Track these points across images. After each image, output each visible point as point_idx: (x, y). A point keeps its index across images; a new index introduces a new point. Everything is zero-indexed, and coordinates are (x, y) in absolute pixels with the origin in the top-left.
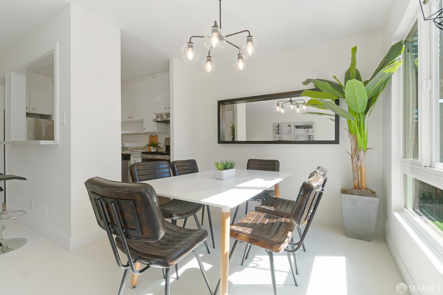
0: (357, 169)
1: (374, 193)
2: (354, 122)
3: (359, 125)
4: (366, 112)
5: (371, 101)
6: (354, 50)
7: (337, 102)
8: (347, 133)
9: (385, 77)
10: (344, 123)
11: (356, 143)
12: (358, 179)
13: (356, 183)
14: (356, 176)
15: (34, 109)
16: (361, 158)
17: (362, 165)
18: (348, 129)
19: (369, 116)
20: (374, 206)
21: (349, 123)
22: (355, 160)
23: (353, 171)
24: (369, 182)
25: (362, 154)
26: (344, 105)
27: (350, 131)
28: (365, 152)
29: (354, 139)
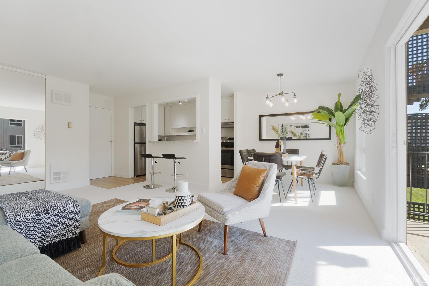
0: (340, 153)
1: (348, 164)
2: (339, 130)
3: (341, 131)
4: (344, 125)
5: (347, 120)
6: (340, 95)
7: (330, 120)
8: (336, 135)
9: (353, 110)
10: (333, 130)
11: (340, 140)
12: (341, 157)
13: (340, 159)
14: (340, 156)
15: (143, 121)
16: (342, 147)
17: (342, 150)
18: (336, 133)
19: (346, 127)
20: (348, 169)
21: (337, 130)
22: (339, 148)
23: (338, 153)
24: (346, 159)
25: (342, 145)
26: (334, 122)
27: (337, 134)
28: (344, 144)
29: (339, 137)
